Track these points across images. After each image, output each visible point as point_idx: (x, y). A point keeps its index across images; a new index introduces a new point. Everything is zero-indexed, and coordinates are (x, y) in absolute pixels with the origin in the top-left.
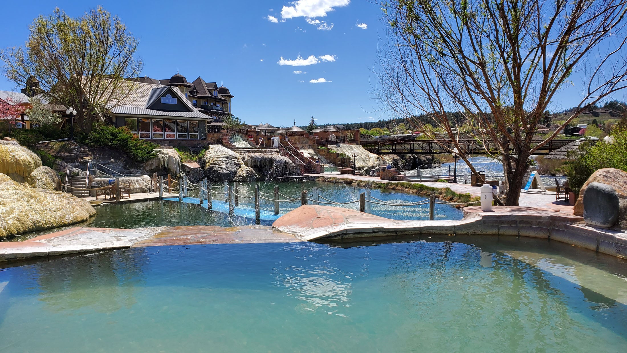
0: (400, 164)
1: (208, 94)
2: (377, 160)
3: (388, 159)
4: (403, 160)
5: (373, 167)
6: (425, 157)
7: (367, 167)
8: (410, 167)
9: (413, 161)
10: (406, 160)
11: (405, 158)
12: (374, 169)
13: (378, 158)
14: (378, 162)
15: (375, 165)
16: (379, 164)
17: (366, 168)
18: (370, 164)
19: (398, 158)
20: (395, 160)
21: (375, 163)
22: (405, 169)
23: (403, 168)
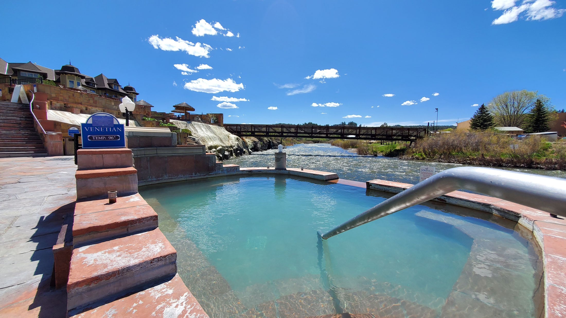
0: (259, 146)
1: (107, 86)
2: (236, 140)
3: (249, 141)
4: (261, 143)
5: (231, 147)
6: (276, 141)
7: (222, 146)
8: (267, 148)
9: (269, 144)
10: (264, 143)
11: (263, 141)
12: (232, 149)
13: (237, 139)
14: (237, 142)
15: (233, 145)
16: (237, 144)
17: (220, 147)
18: (228, 144)
19: (258, 140)
20: (255, 142)
21: (234, 143)
22: (263, 149)
23: (261, 149)
